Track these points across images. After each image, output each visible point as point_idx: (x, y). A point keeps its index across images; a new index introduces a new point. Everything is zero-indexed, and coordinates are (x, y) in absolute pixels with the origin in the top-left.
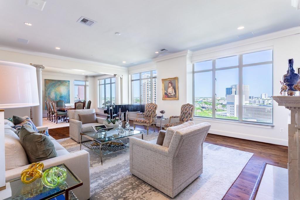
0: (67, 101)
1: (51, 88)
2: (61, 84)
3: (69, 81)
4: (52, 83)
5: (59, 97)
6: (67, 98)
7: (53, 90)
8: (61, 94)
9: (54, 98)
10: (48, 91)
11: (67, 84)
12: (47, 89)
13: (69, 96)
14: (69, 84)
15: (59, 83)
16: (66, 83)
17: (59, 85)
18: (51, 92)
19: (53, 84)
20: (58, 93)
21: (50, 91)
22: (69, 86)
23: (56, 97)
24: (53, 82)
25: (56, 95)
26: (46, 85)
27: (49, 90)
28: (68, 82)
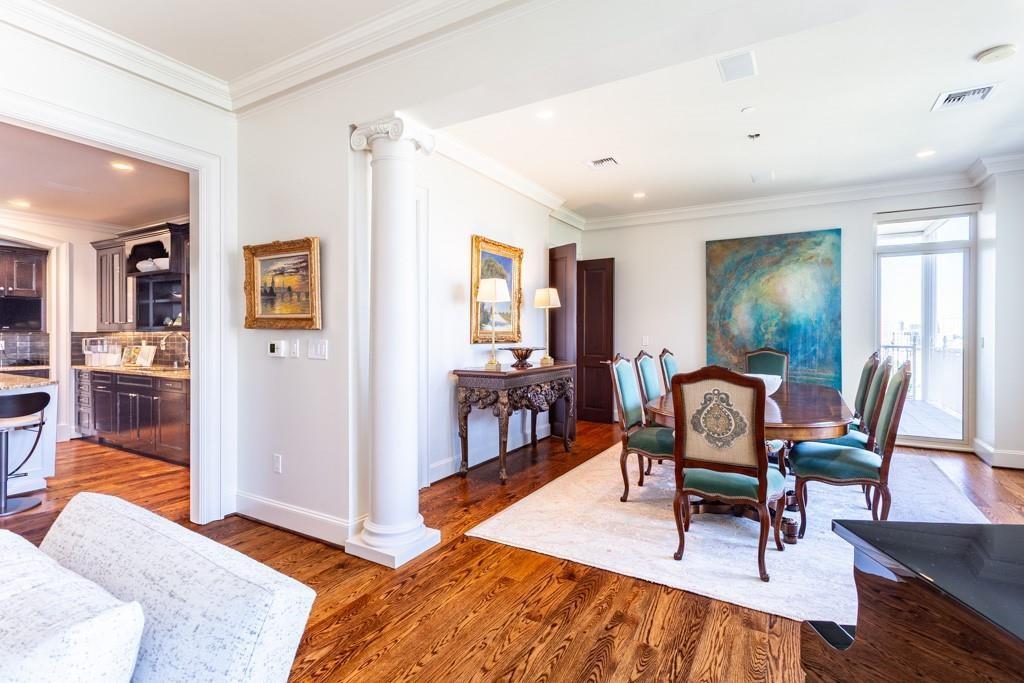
0: (820, 353)
1: (733, 282)
2: (789, 253)
3: (838, 232)
4: (738, 257)
5: (774, 329)
6: (825, 336)
7: (745, 295)
8: (785, 314)
9: (749, 337)
10: (721, 301)
11: (823, 250)
12: (714, 290)
13: (836, 320)
14: (837, 247)
15: (777, 251)
16: (818, 244)
17: (777, 263)
18: (732, 305)
19: (743, 260)
20: (768, 306)
21: (728, 296)
22: (833, 263)
23: (757, 329)
24: (746, 252)
25: (760, 320)
26: (711, 271)
27: (724, 293)
28: (830, 239)
